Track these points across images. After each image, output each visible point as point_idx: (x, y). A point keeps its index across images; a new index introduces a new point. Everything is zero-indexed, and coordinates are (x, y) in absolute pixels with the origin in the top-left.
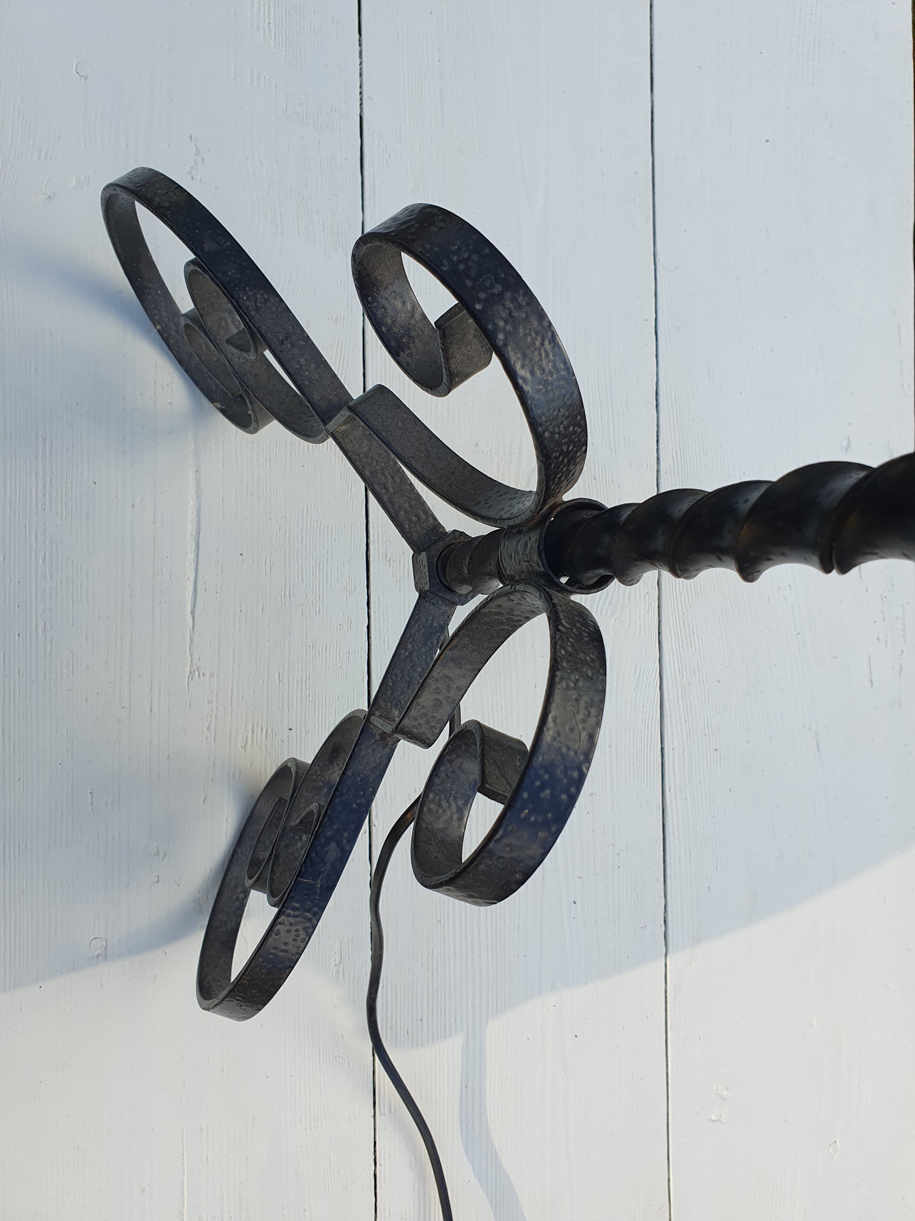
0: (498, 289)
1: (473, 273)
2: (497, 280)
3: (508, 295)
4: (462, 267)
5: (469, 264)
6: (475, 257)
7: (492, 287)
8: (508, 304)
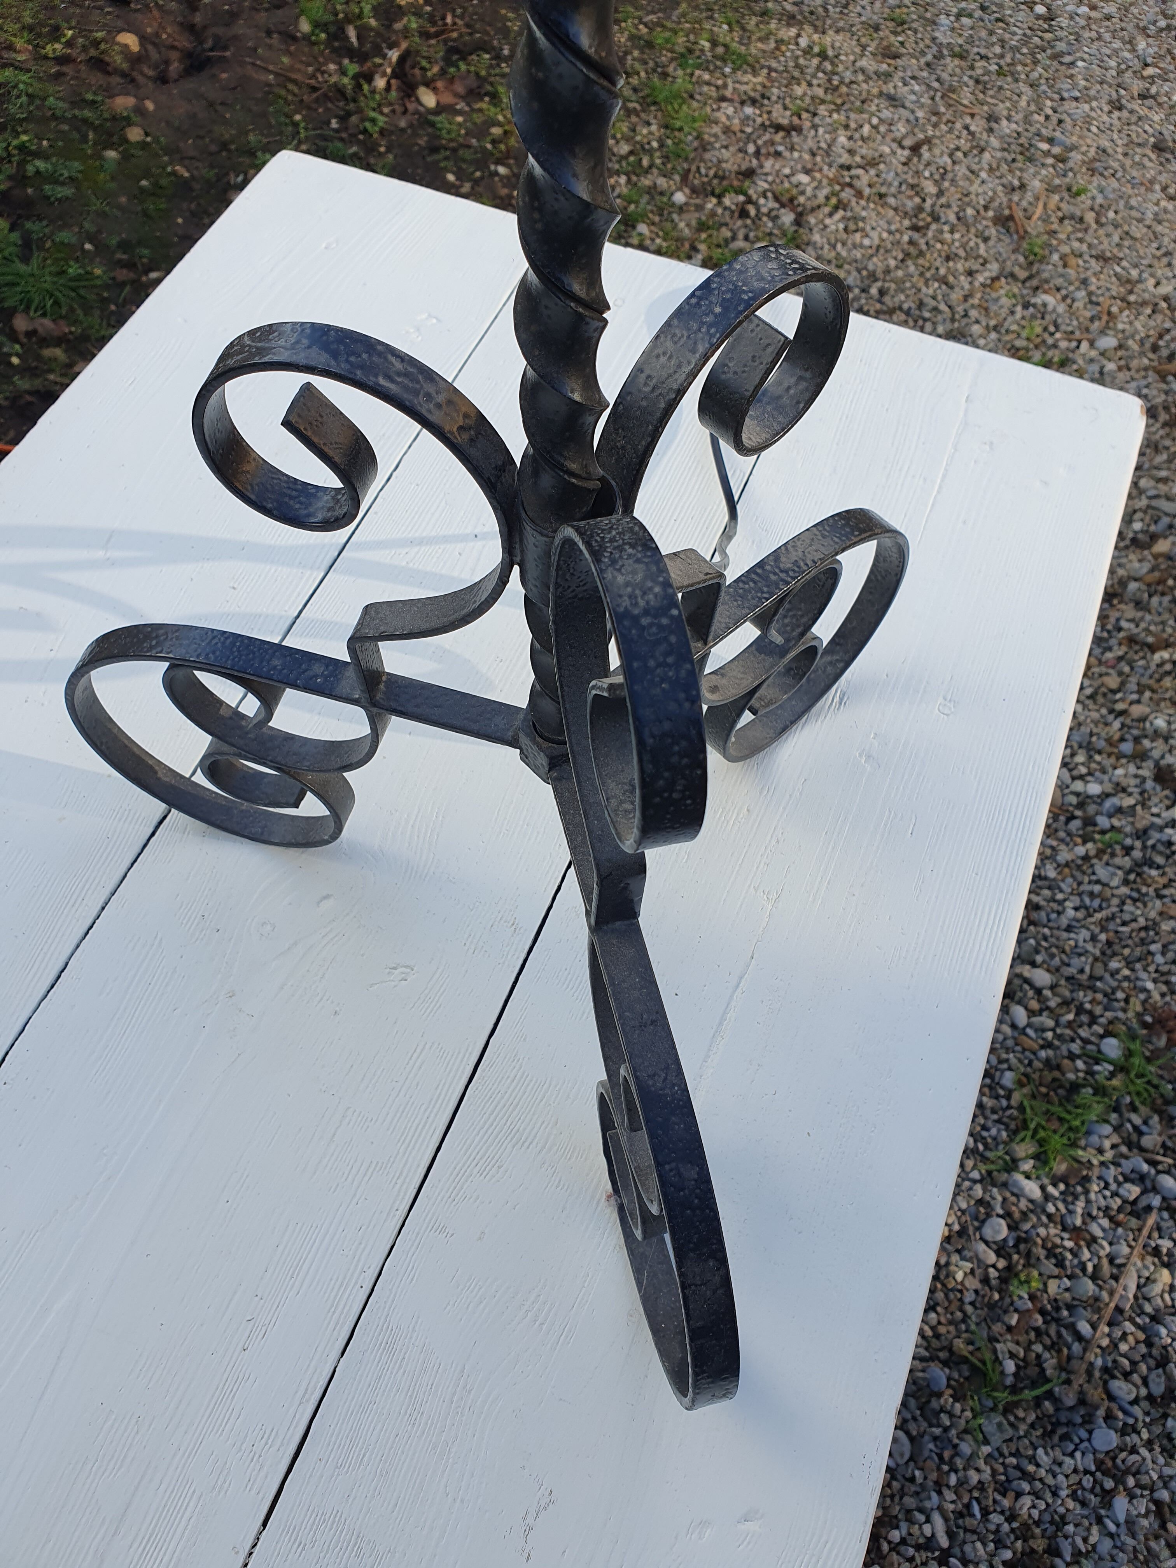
0: (645, 621)
1: (663, 647)
2: (643, 628)
3: (636, 612)
4: (670, 660)
5: (661, 659)
6: (652, 663)
7: (651, 625)
8: (642, 603)
